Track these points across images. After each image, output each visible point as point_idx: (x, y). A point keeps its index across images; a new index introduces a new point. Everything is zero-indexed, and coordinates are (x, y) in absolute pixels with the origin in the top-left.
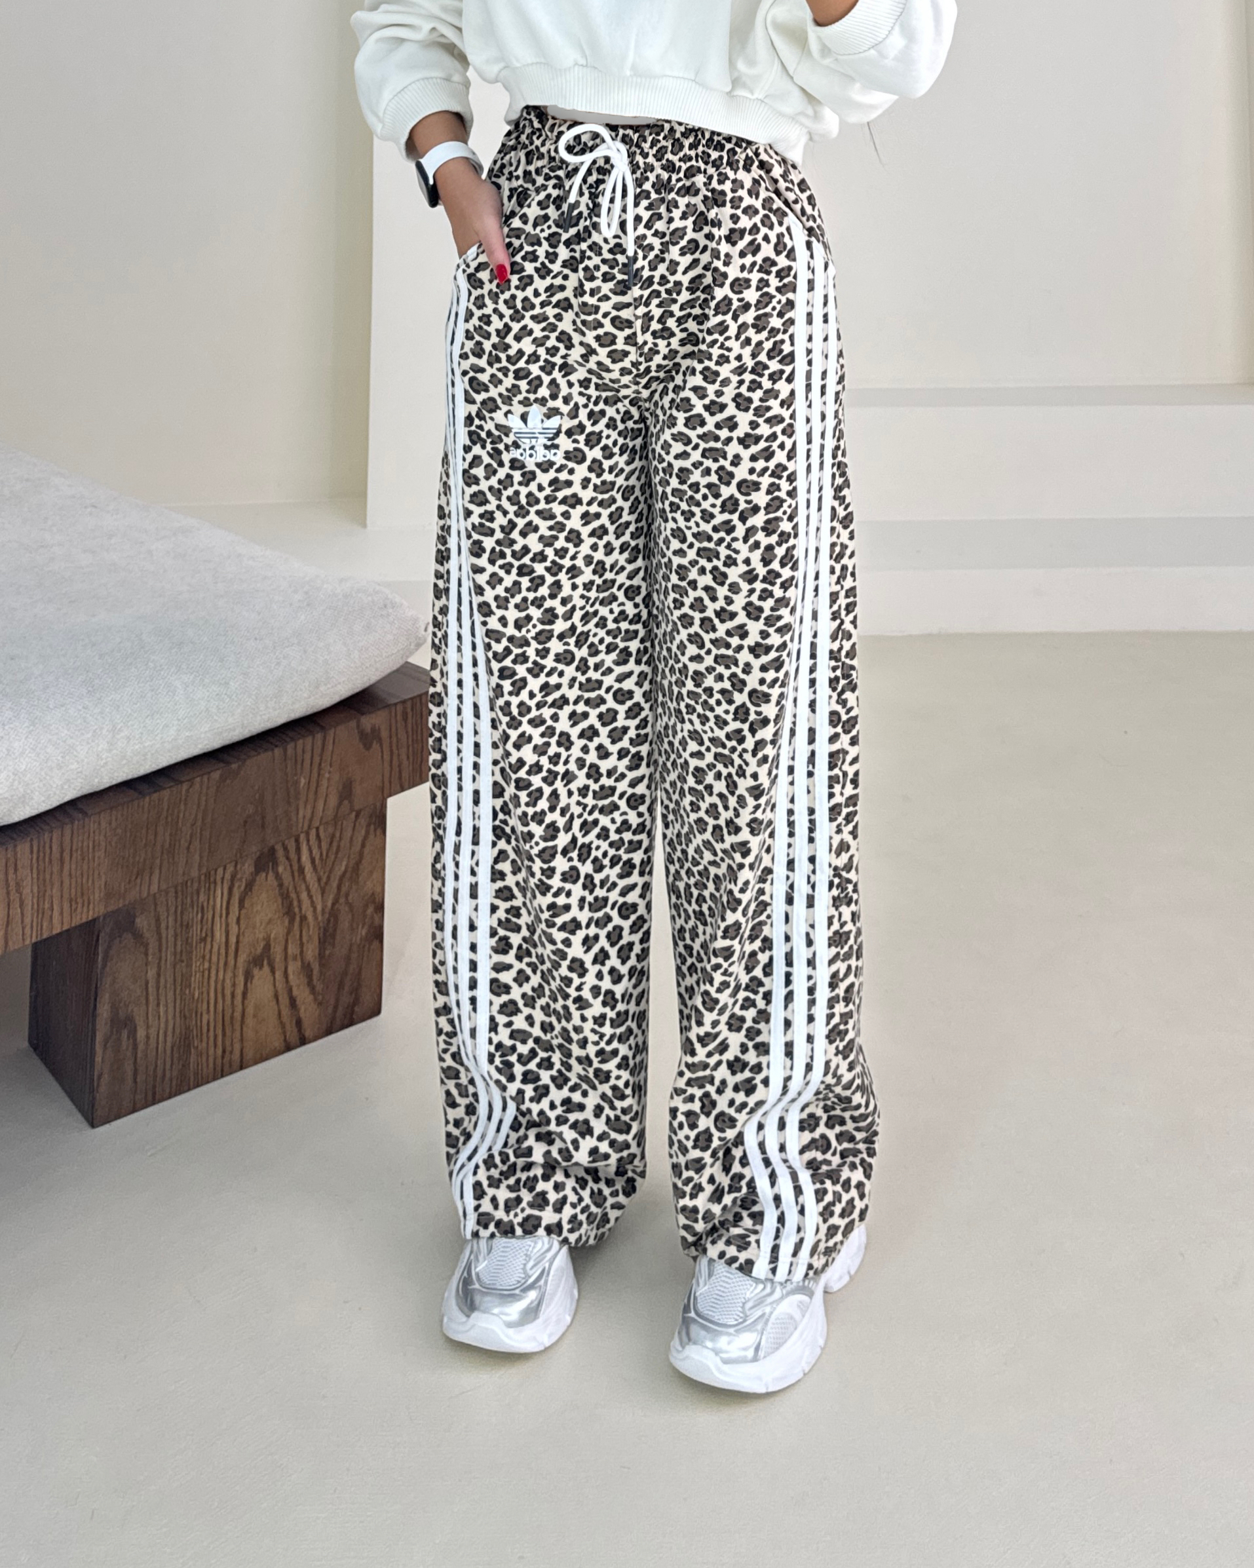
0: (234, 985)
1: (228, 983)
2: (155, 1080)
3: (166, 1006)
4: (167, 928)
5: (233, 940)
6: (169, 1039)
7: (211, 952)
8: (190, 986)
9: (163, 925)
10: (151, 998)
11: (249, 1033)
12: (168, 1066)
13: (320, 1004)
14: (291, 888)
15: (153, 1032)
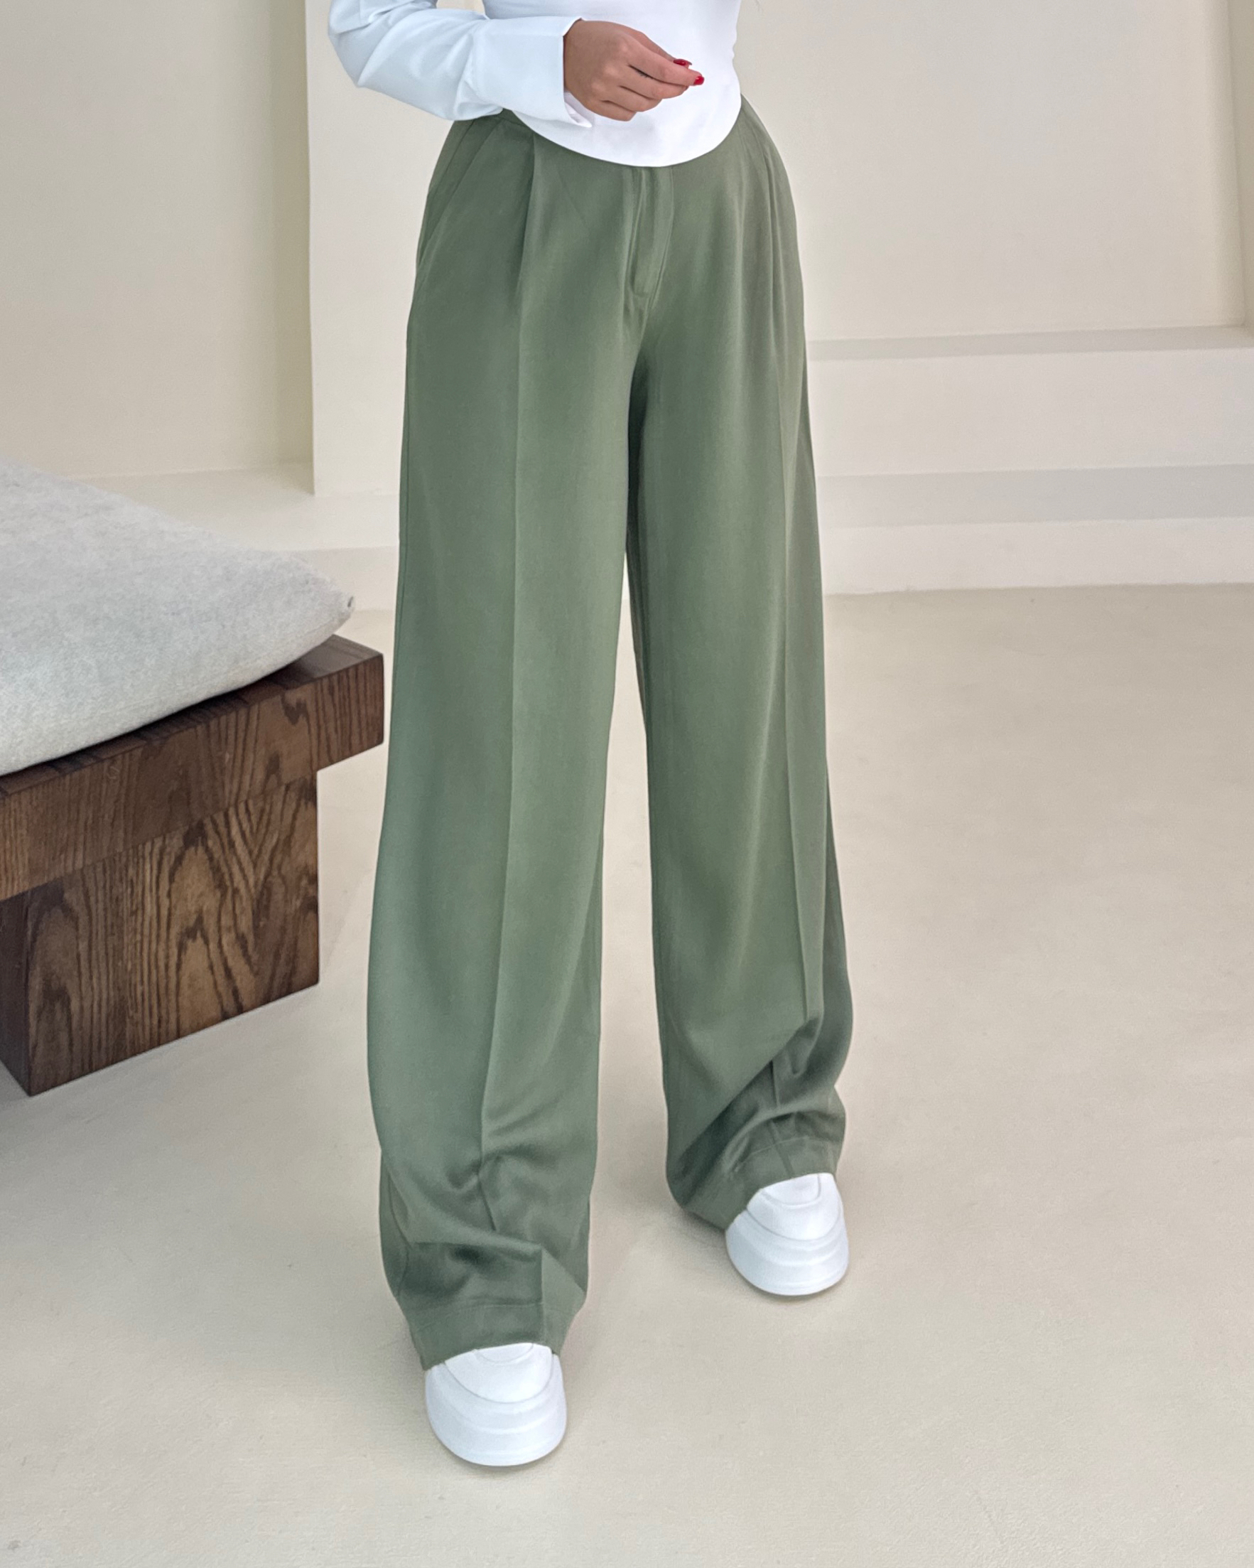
0: (167, 957)
1: (161, 955)
2: (91, 1050)
3: (99, 978)
4: (97, 901)
5: (164, 912)
6: (104, 1010)
7: (142, 924)
8: (122, 959)
9: (92, 899)
10: (84, 970)
11: (185, 1002)
12: (104, 1036)
13: (256, 974)
14: (222, 863)
15: (87, 1004)
